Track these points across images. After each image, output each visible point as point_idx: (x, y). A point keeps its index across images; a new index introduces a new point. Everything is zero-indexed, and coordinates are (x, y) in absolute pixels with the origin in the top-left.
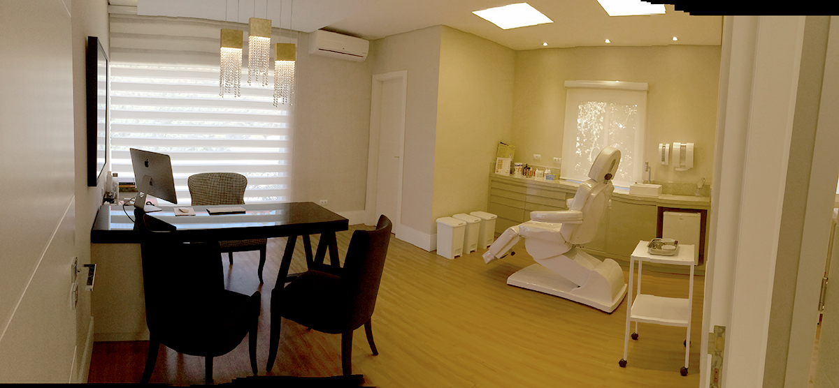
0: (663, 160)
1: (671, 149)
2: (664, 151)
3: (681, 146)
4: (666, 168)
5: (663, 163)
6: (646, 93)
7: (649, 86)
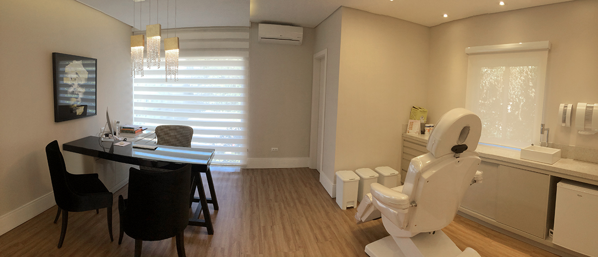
0: (564, 121)
1: (573, 110)
2: (565, 112)
3: (587, 107)
4: (568, 130)
5: (564, 125)
6: (547, 52)
7: (551, 45)
